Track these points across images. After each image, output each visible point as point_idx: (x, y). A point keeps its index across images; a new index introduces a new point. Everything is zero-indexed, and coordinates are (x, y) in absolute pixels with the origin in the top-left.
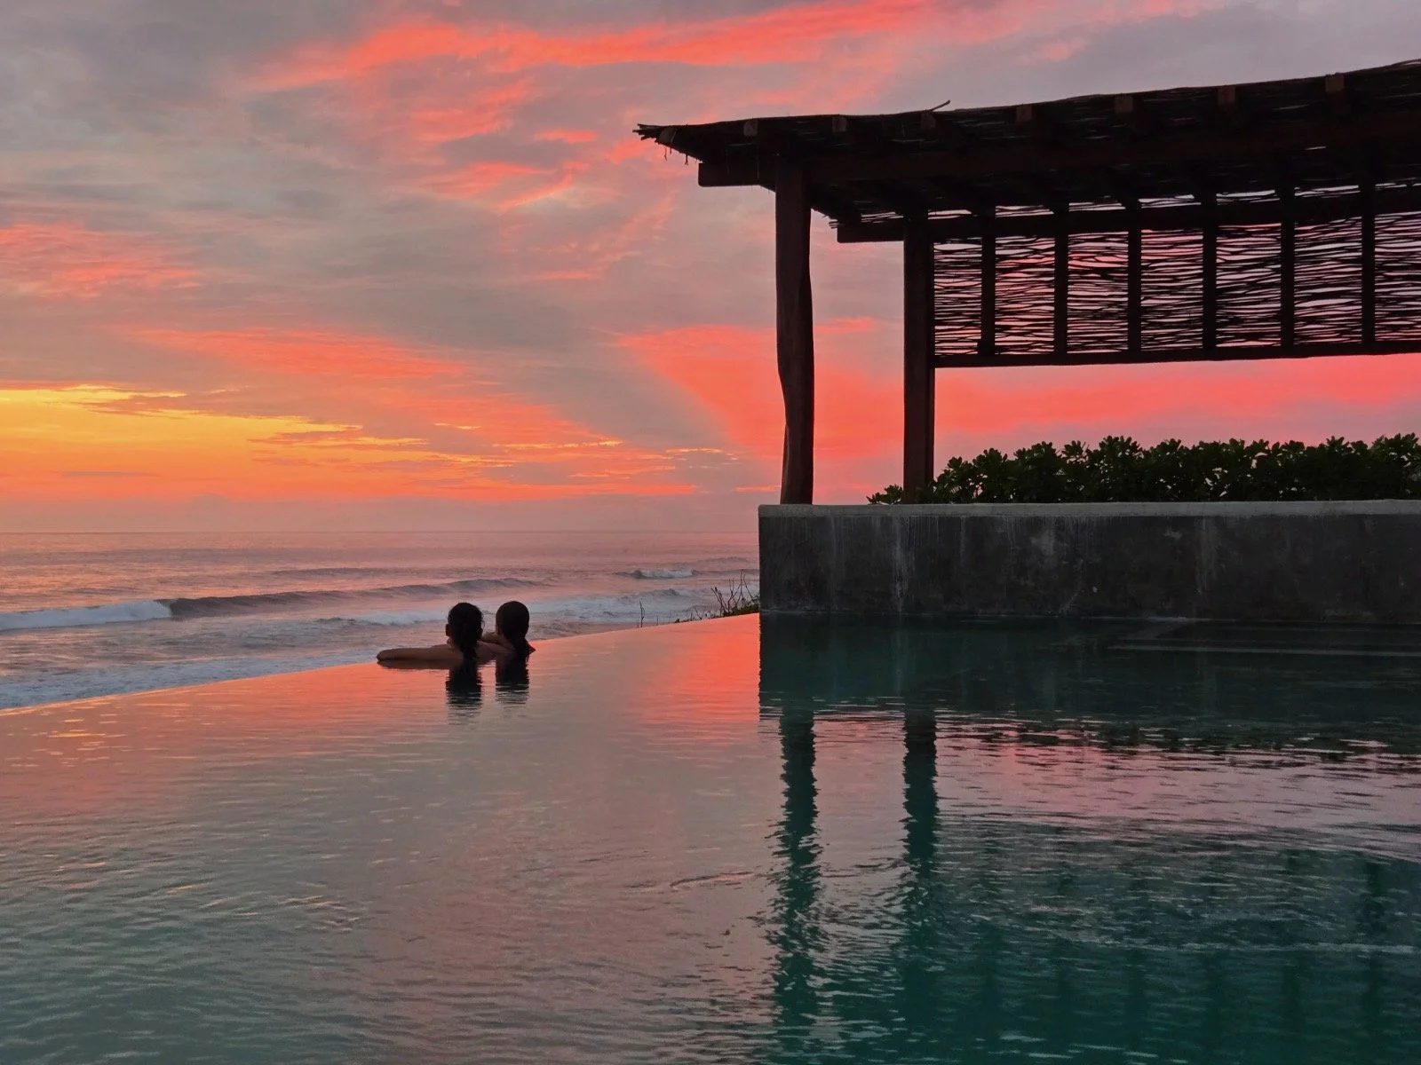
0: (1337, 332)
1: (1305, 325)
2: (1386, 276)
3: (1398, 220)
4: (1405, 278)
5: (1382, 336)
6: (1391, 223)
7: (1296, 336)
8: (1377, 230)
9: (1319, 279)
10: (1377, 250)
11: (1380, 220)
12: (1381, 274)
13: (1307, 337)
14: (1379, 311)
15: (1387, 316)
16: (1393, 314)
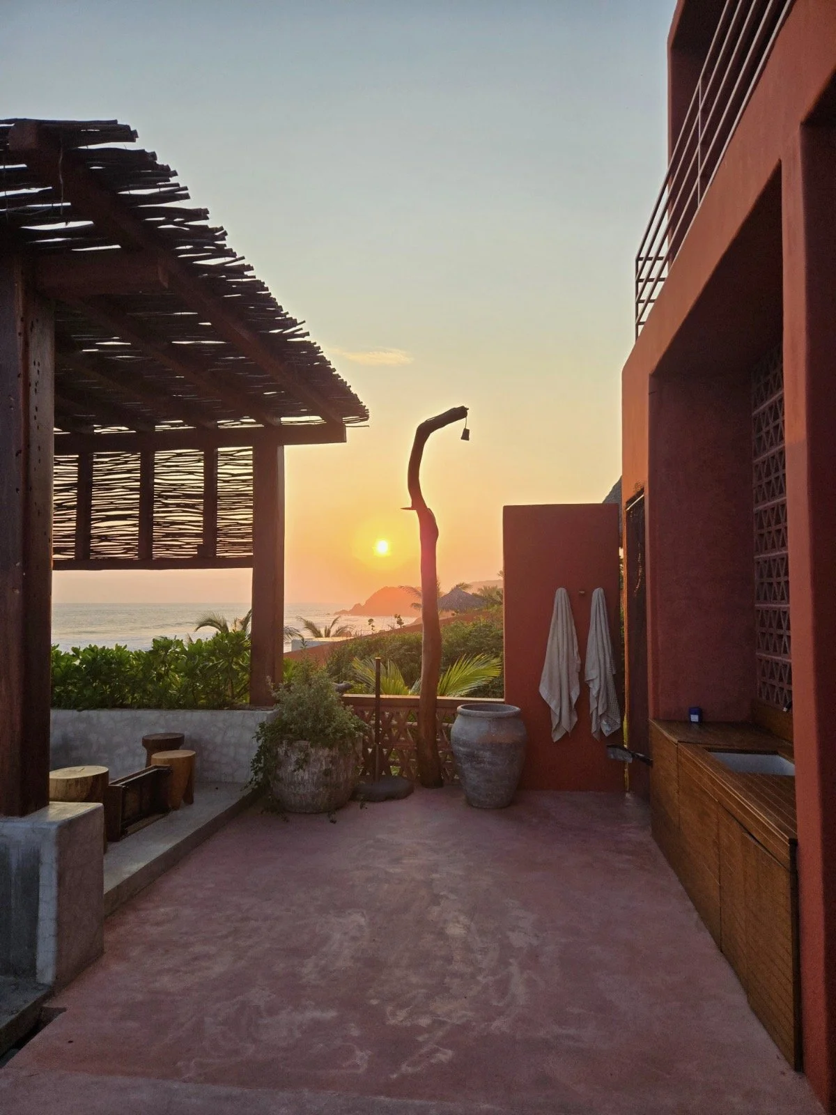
0: (125, 549)
1: (100, 542)
2: (164, 503)
3: (174, 456)
4: (178, 505)
5: (158, 554)
6: (169, 459)
7: (92, 551)
8: (157, 464)
9: (112, 503)
10: (156, 481)
11: (159, 455)
12: (159, 501)
13: (99, 553)
14: (157, 532)
15: (164, 537)
16: (167, 535)
